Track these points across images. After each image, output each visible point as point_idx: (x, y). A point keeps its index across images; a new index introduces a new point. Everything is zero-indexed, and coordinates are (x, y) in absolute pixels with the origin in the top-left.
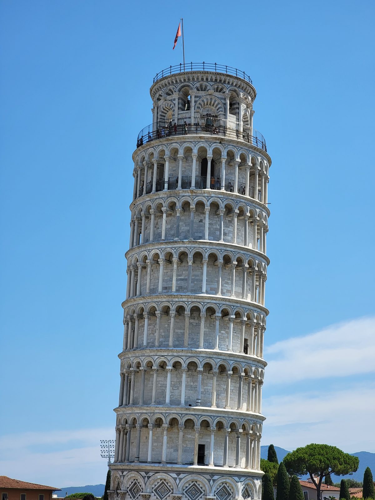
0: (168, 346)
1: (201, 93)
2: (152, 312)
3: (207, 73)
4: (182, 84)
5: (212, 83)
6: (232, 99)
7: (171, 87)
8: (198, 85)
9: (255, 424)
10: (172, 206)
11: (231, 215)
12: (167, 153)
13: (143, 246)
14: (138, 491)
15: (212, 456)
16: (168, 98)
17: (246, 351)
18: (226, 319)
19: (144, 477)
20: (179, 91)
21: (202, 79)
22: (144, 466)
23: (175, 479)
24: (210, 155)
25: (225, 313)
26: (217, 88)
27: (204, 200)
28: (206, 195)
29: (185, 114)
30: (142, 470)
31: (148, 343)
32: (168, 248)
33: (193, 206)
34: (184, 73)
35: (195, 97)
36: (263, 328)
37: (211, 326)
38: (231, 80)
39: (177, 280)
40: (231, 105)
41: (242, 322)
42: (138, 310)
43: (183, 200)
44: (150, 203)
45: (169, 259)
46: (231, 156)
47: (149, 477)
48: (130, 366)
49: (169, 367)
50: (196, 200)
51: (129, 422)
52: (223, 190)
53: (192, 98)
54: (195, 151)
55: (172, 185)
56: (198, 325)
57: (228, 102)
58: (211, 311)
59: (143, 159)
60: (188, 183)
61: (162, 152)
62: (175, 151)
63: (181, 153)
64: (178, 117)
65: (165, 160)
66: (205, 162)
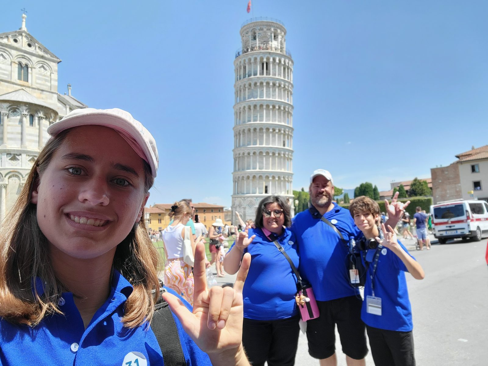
1: (261, 32)
2: (244, 132)
3: (263, 22)
4: (252, 28)
5: (265, 27)
6: (275, 33)
7: (248, 30)
8: (259, 28)
9: (289, 176)
10: (250, 85)
11: (275, 87)
12: (247, 61)
13: (239, 103)
14: (242, 205)
15: (270, 189)
16: (247, 35)
17: (284, 145)
18: (274, 132)
19: (243, 200)
20: (251, 31)
21: (261, 25)
22: (243, 195)
23: (255, 200)
24: (265, 60)
25: (274, 130)
26: (268, 29)
27: (263, 81)
28: (264, 79)
29: (254, 42)
30: (242, 197)
33: (258, 84)
34: (253, 23)
35: (259, 33)
37: (268, 136)
38: (274, 25)
39: (253, 117)
40: (275, 36)
41: (281, 133)
42: (238, 131)
43: (254, 81)
44: (241, 84)
45: (249, 108)
46: (274, 60)
47: (245, 200)
48: (236, 155)
49: (251, 154)
50: (260, 81)
51: (237, 178)
52: (271, 76)
53: (257, 35)
54: (258, 60)
55: (250, 75)
56: (263, 136)
57: (273, 35)
58: (268, 129)
59: (237, 64)
60: (256, 74)
61: (245, 60)
62: (250, 60)
63: (253, 60)
64: (251, 44)
65: (246, 64)
66: (263, 64)
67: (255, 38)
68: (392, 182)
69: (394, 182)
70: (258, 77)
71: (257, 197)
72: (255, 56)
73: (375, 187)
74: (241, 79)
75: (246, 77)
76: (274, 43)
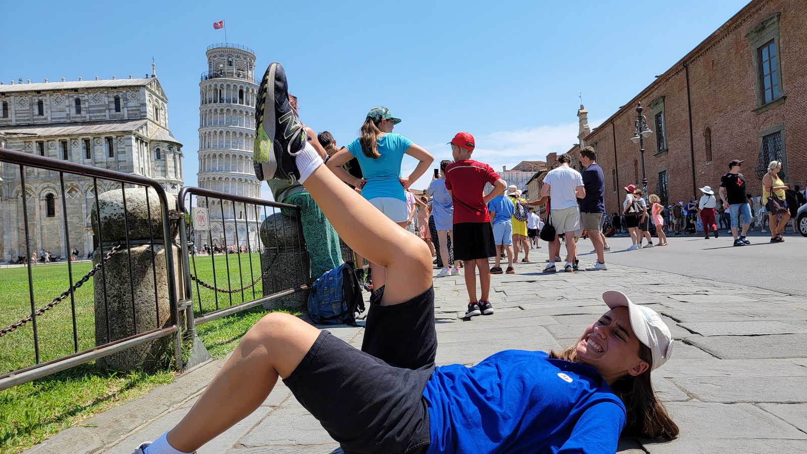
1: (238, 59)
2: (221, 155)
3: (240, 50)
4: (228, 53)
5: (242, 55)
8: (236, 55)
10: (228, 111)
12: (225, 86)
14: (218, 230)
19: (220, 224)
20: (227, 56)
21: (238, 52)
22: (220, 220)
26: (244, 57)
27: (243, 110)
28: (244, 107)
29: (230, 67)
31: (219, 168)
33: (238, 112)
34: (229, 48)
35: (235, 60)
38: (250, 55)
39: (233, 144)
40: (249, 66)
43: (234, 108)
50: (240, 109)
53: (233, 61)
54: (239, 88)
55: (228, 101)
56: (242, 163)
57: (249, 64)
58: (247, 157)
59: (210, 86)
60: (235, 102)
61: (222, 85)
62: (228, 86)
63: (232, 87)
64: (227, 69)
65: (223, 89)
66: (241, 92)
67: (230, 64)
70: (238, 106)
72: (234, 84)
74: (215, 102)
75: (224, 102)
76: (250, 72)
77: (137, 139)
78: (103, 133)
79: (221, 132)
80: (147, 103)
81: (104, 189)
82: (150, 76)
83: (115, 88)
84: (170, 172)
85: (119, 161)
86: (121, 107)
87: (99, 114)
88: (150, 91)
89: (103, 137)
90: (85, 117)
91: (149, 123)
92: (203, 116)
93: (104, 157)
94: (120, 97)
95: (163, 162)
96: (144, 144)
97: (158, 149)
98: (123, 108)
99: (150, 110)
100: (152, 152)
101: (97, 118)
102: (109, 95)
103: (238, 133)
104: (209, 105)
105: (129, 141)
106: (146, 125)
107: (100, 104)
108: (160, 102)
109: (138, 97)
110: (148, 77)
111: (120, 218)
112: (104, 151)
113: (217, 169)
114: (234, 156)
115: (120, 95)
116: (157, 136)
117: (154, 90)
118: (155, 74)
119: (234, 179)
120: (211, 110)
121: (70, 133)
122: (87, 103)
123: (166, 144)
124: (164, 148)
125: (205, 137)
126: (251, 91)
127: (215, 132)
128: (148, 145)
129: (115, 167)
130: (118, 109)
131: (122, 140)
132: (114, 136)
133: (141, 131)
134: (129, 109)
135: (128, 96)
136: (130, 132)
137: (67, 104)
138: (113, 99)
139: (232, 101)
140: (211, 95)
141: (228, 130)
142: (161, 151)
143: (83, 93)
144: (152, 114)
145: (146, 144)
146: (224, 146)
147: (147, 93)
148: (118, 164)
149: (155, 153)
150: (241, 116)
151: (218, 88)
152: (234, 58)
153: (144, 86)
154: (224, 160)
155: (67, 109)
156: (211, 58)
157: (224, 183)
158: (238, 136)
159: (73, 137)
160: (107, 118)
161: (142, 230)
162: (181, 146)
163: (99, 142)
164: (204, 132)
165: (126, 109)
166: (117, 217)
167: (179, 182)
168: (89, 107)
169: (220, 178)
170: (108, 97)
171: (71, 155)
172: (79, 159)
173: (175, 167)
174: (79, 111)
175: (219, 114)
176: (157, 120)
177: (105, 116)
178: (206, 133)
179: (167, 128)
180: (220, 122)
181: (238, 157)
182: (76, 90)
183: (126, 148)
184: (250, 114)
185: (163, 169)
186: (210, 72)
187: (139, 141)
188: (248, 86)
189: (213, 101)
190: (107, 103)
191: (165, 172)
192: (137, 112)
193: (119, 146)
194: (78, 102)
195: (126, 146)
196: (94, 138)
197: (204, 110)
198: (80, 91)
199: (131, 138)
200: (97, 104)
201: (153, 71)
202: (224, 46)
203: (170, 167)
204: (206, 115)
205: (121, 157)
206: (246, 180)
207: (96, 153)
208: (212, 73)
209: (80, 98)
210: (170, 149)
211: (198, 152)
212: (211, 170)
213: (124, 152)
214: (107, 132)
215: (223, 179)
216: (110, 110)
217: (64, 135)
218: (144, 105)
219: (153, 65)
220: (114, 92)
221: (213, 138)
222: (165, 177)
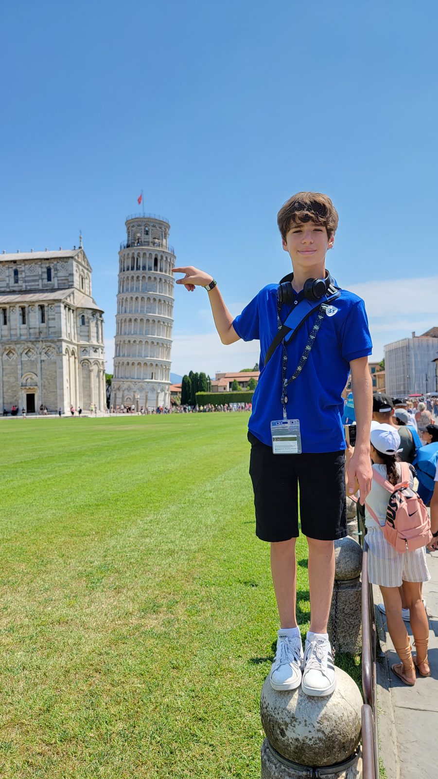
0: (143, 334)
1: (153, 228)
2: (136, 320)
3: (156, 220)
4: (145, 223)
5: (158, 225)
6: (165, 232)
7: (139, 223)
8: (152, 224)
9: (169, 365)
10: (144, 277)
11: (166, 283)
14: (131, 389)
15: (159, 376)
16: (138, 227)
20: (144, 225)
21: (154, 222)
22: (134, 380)
24: (159, 258)
26: (160, 227)
27: (157, 277)
28: (157, 274)
29: (147, 236)
31: (134, 332)
32: (143, 295)
33: (153, 278)
34: (145, 218)
35: (152, 230)
36: (171, 327)
38: (165, 224)
41: (165, 325)
43: (149, 275)
50: (154, 276)
52: (163, 273)
53: (150, 231)
55: (144, 268)
57: (163, 233)
58: (159, 321)
59: (128, 254)
60: (150, 269)
61: (139, 253)
62: (145, 254)
63: (148, 255)
64: (144, 237)
65: (140, 257)
66: (156, 260)
67: (147, 233)
68: (217, 373)
69: (219, 373)
70: (153, 273)
71: (148, 382)
72: (150, 252)
73: (208, 376)
74: (133, 269)
75: (139, 269)
76: (164, 241)
77: (65, 307)
78: (37, 302)
79: (137, 298)
80: (75, 272)
81: (37, 353)
82: (77, 248)
83: (47, 259)
84: (93, 337)
85: (50, 327)
86: (52, 277)
87: (33, 283)
88: (78, 262)
89: (37, 305)
90: (22, 286)
91: (76, 291)
92: (121, 282)
93: (37, 323)
94: (51, 267)
95: (88, 328)
96: (71, 311)
97: (83, 316)
98: (54, 278)
99: (77, 279)
100: (78, 318)
101: (32, 287)
102: (42, 266)
103: (152, 299)
104: (127, 272)
105: (58, 309)
106: (73, 293)
107: (34, 274)
108: (86, 271)
109: (67, 268)
110: (76, 248)
111: (316, 744)
112: (37, 317)
113: (132, 332)
114: (148, 320)
115: (52, 266)
116: (82, 304)
117: (80, 260)
118: (82, 246)
119: (147, 342)
120: (128, 277)
121: (9, 301)
122: (23, 273)
123: (90, 312)
124: (88, 314)
125: (122, 302)
126: (165, 259)
127: (132, 298)
128: (75, 312)
129: (46, 333)
130: (49, 279)
131: (52, 308)
132: (46, 304)
133: (68, 299)
134: (59, 278)
135: (58, 267)
136: (59, 301)
137: (7, 274)
138: (45, 270)
139: (147, 268)
140: (129, 263)
141: (143, 296)
142: (86, 317)
143: (20, 265)
144: (78, 283)
145: (73, 310)
146: (139, 311)
147: (75, 263)
148: (49, 331)
149: (81, 319)
150: (155, 283)
151: (136, 256)
152: (151, 228)
153: (72, 257)
154: (139, 324)
155: (7, 279)
156: (130, 228)
157: (138, 346)
158: (152, 301)
159: (12, 305)
160: (40, 287)
161: (339, 756)
162: (103, 312)
163: (32, 309)
164: (121, 298)
165: (56, 279)
166: (312, 742)
167: (100, 346)
168: (25, 277)
169: (135, 341)
170: (41, 267)
171: (9, 321)
172: (16, 325)
173: (97, 333)
174: (16, 281)
175: (135, 281)
176: (82, 288)
177: (38, 285)
178: (123, 299)
179: (91, 296)
180: (136, 288)
181: (151, 321)
182: (15, 262)
183: (56, 315)
184: (164, 281)
185: (87, 334)
186: (128, 240)
187: (67, 309)
188: (163, 254)
189: (130, 269)
190: (40, 273)
191: (88, 337)
192: (66, 281)
193: (50, 313)
194: (16, 272)
195: (56, 313)
196: (29, 306)
197: (123, 277)
198: (18, 263)
199: (60, 306)
200: (32, 274)
201: (80, 243)
202: (142, 216)
203: (93, 332)
204: (124, 281)
205: (51, 323)
206: (158, 343)
207: (31, 319)
208: (130, 242)
209: (18, 269)
210: (93, 316)
211: (116, 316)
212: (127, 333)
213: (54, 319)
214: (40, 301)
215: (138, 342)
216: (42, 279)
217: (4, 303)
218: (72, 275)
219: (81, 238)
220: (46, 263)
221: (130, 303)
222: (88, 341)
